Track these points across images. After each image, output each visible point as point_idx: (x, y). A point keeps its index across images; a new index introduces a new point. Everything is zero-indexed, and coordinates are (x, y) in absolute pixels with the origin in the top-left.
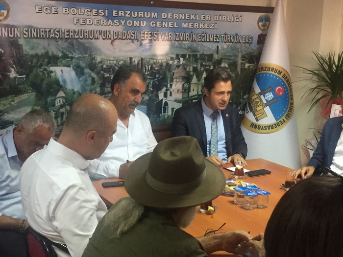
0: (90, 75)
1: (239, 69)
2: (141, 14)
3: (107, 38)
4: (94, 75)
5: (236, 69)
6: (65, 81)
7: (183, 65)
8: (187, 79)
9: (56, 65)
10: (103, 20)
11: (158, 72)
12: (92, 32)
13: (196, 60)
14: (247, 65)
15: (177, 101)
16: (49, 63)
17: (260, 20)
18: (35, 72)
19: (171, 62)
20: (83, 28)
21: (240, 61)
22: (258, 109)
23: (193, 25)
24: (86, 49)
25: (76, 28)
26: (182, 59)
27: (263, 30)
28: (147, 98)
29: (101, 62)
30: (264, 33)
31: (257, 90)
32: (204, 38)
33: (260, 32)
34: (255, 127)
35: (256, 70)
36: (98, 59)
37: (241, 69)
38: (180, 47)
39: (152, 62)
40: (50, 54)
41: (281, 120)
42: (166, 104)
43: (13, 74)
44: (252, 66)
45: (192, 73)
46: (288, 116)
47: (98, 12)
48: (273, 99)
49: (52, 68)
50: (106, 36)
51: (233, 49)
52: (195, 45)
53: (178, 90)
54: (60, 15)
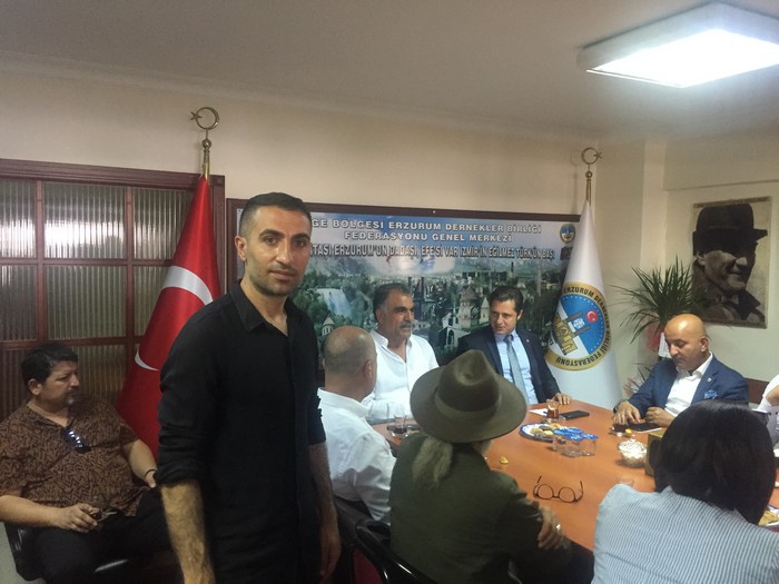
0: (362, 299)
1: (539, 291)
2: (421, 225)
3: (382, 254)
4: (367, 299)
5: (535, 289)
6: (333, 306)
7: (472, 285)
8: (477, 303)
9: (324, 286)
10: (378, 233)
11: (442, 294)
12: (364, 248)
13: (487, 280)
14: (548, 285)
15: (463, 329)
16: (316, 284)
17: (563, 230)
18: (299, 295)
19: (457, 282)
20: (355, 243)
21: (539, 280)
22: (566, 339)
23: (482, 238)
24: (358, 268)
25: (348, 243)
26: (469, 278)
27: (567, 242)
28: (428, 325)
29: (375, 283)
30: (569, 246)
31: (563, 315)
32: (495, 253)
33: (563, 245)
34: (561, 361)
35: (560, 291)
36: (372, 279)
37: (542, 290)
38: (468, 264)
39: (434, 282)
40: (318, 274)
41: (596, 352)
42: (452, 333)
44: (555, 286)
45: (482, 295)
46: (604, 349)
47: (372, 225)
48: (584, 327)
49: (319, 291)
50: (380, 251)
51: (532, 265)
52: (485, 261)
53: (466, 317)
54: (330, 228)
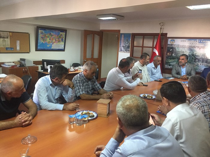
3: (198, 48)
4: (193, 57)
12: (194, 46)
20: (192, 45)
24: (192, 50)
36: (195, 53)
43: (173, 55)
54: (186, 42)
